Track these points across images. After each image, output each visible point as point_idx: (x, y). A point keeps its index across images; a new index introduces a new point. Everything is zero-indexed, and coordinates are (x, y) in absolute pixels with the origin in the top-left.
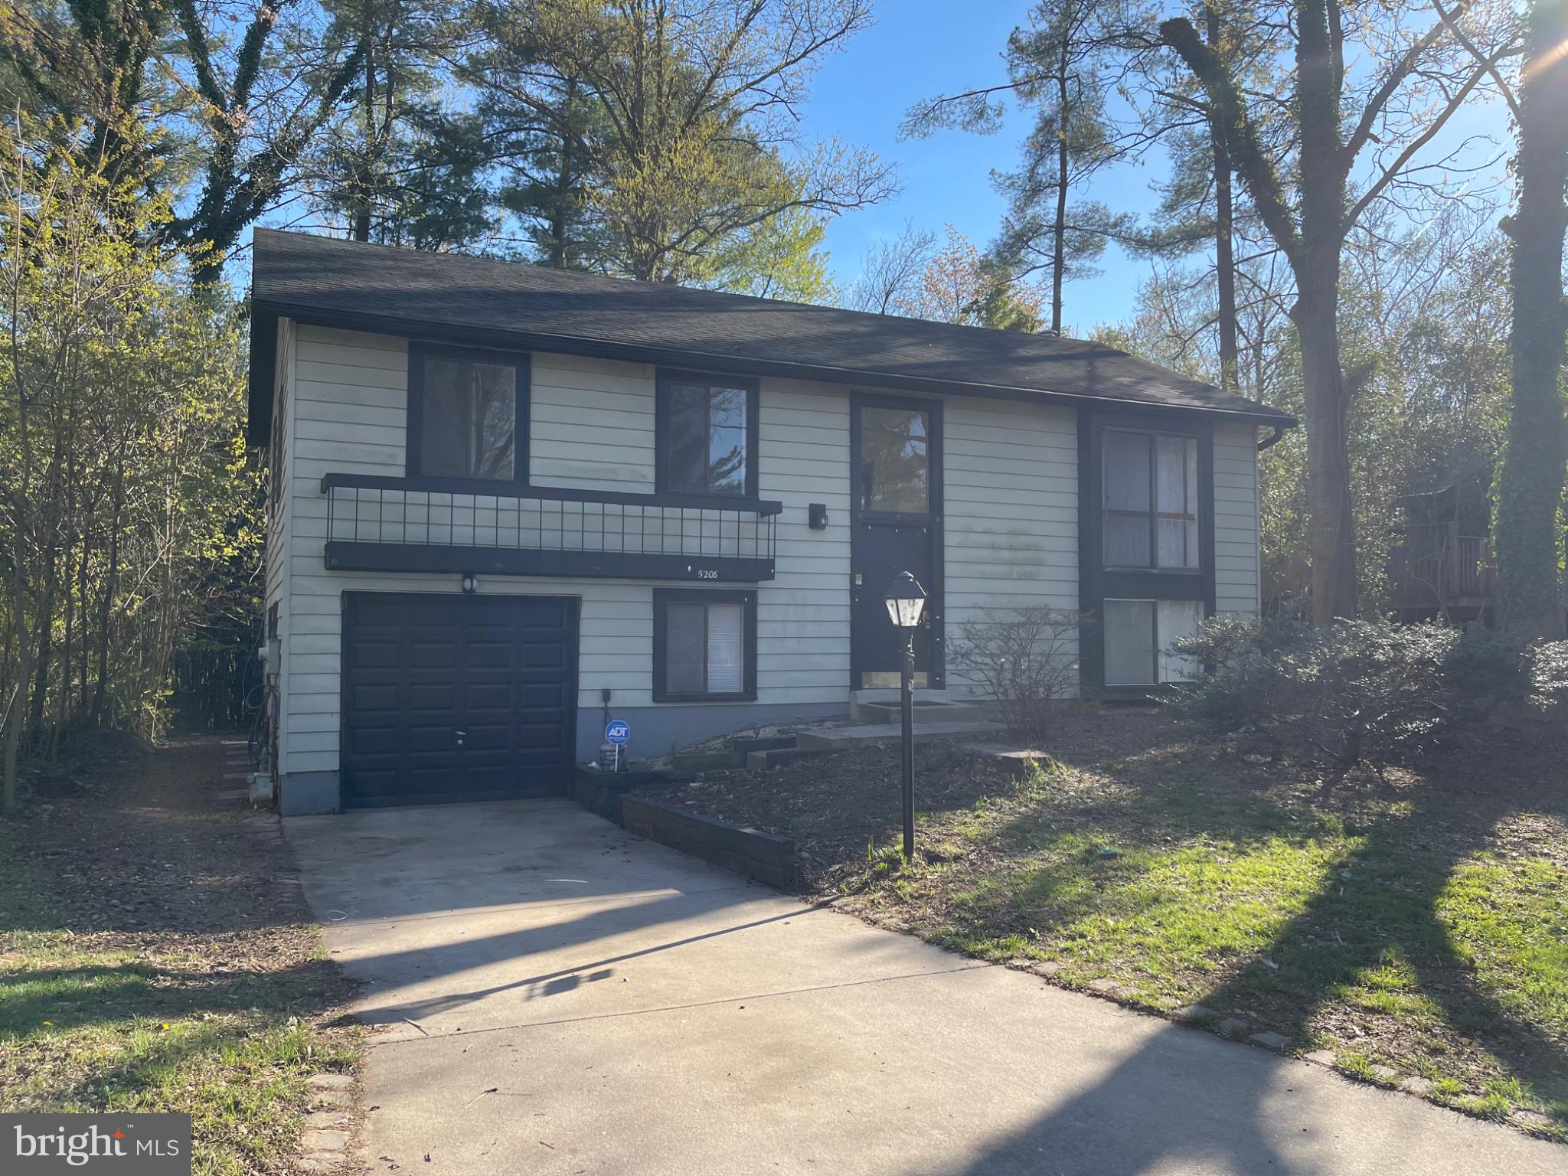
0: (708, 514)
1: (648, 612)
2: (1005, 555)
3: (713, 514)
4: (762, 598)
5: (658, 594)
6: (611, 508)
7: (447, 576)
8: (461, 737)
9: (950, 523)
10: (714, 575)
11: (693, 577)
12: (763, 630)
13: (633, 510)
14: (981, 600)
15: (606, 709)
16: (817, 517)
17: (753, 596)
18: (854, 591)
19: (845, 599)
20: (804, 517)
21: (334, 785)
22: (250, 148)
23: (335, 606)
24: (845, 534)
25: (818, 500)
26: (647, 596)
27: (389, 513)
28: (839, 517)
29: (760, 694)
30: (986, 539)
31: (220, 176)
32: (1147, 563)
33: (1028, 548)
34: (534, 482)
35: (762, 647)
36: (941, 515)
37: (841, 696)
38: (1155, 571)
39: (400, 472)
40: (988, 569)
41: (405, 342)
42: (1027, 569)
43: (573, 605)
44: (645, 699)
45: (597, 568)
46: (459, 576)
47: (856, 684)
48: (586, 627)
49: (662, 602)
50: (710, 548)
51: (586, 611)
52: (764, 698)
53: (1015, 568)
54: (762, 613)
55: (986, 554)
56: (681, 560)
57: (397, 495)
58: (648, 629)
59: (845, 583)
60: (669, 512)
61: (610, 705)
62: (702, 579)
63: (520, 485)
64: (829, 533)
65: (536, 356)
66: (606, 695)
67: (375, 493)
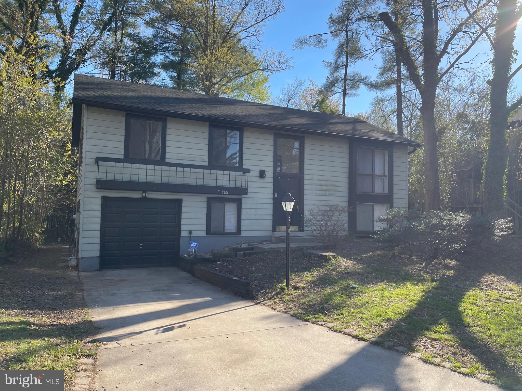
0: (226, 172)
1: (205, 205)
2: (324, 188)
3: (227, 172)
4: (243, 201)
5: (208, 199)
6: (193, 170)
7: (137, 192)
8: (141, 246)
9: (306, 177)
10: (227, 193)
11: (220, 193)
12: (243, 211)
13: (200, 171)
14: (316, 203)
15: (190, 237)
16: (262, 174)
17: (240, 200)
18: (274, 199)
19: (271, 201)
20: (258, 174)
21: (97, 262)
22: (75, 47)
23: (99, 201)
24: (271, 180)
25: (263, 168)
26: (205, 199)
27: (118, 170)
28: (270, 174)
29: (242, 232)
30: (318, 182)
31: (65, 57)
32: (371, 191)
33: (332, 185)
34: (167, 161)
35: (243, 217)
36: (303, 174)
37: (269, 234)
38: (374, 194)
39: (122, 157)
40: (318, 192)
41: (124, 113)
42: (332, 192)
43: (179, 202)
44: (203, 234)
45: (188, 190)
46: (141, 192)
47: (274, 230)
48: (184, 210)
49: (209, 202)
50: (226, 184)
51: (184, 204)
52: (243, 234)
53: (327, 192)
54: (243, 206)
55: (318, 187)
56: (216, 188)
57: (121, 164)
58: (205, 210)
59: (271, 196)
60: (212, 171)
61: (191, 236)
62: (223, 194)
63: (162, 162)
64: (266, 180)
65: (168, 118)
66: (190, 232)
67: (113, 164)
